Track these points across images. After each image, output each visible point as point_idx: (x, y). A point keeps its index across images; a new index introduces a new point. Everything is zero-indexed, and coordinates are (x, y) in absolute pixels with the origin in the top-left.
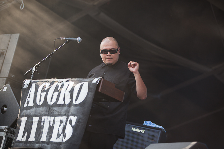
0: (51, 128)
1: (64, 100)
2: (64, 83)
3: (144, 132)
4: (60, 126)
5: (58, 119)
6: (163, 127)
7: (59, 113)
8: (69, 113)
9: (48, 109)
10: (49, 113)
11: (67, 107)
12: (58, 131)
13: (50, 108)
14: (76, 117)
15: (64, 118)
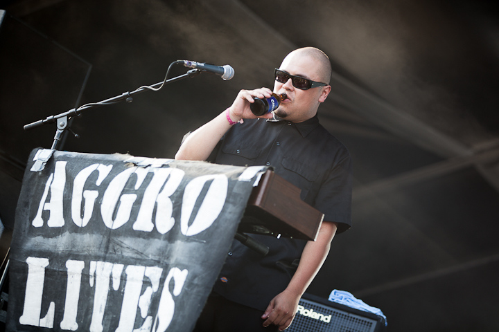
0: (115, 299)
1: (154, 221)
2: (155, 171)
3: (328, 321)
4: (142, 293)
5: (136, 273)
6: (382, 311)
7: (139, 257)
8: (168, 257)
9: (105, 240)
10: (106, 252)
11: (165, 239)
12: (138, 307)
13: (112, 238)
14: (185, 272)
15: (155, 273)
